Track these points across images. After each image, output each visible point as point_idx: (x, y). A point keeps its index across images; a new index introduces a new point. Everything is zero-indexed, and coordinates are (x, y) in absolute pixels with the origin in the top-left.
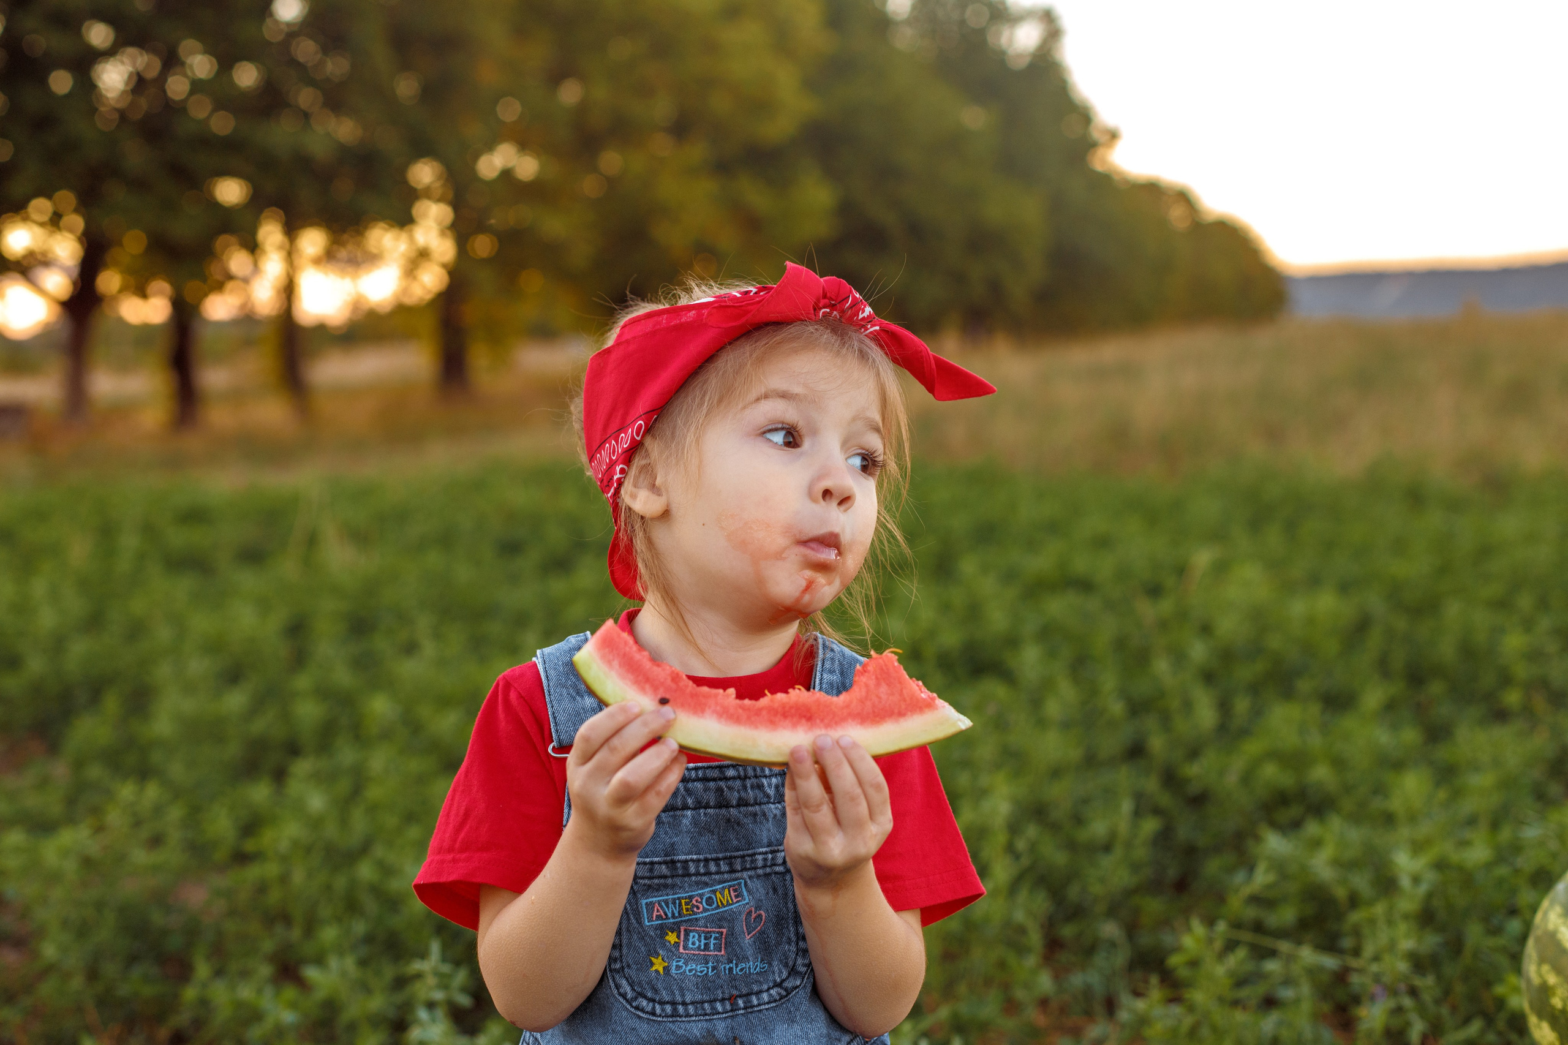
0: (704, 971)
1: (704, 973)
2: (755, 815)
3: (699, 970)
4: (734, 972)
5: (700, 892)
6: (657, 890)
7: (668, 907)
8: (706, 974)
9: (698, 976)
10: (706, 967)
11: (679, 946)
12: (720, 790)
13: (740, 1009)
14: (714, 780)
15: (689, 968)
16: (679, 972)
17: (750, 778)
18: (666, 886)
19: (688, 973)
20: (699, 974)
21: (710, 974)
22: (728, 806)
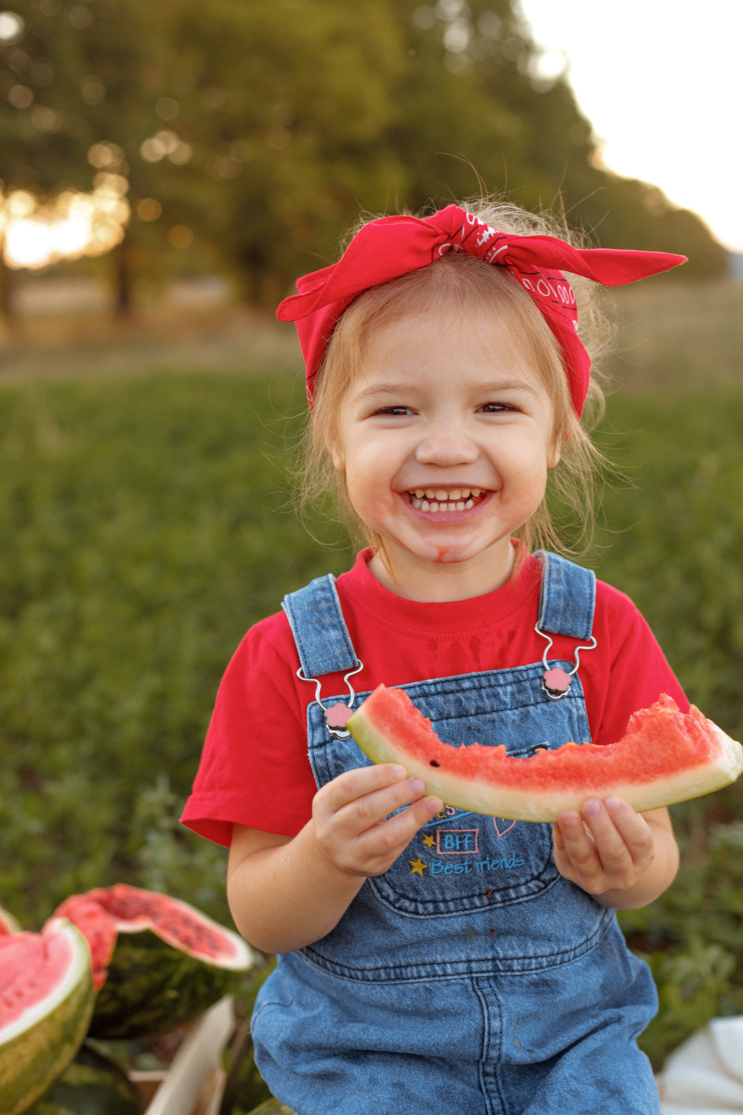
0: (461, 869)
1: (461, 871)
2: (493, 721)
3: (456, 869)
4: (489, 869)
8: (463, 872)
9: (456, 875)
10: (463, 866)
11: (436, 849)
12: (459, 701)
13: (498, 902)
14: (452, 692)
15: (447, 868)
16: (437, 872)
17: (484, 688)
19: (447, 873)
20: (457, 873)
21: (467, 872)
22: (467, 715)
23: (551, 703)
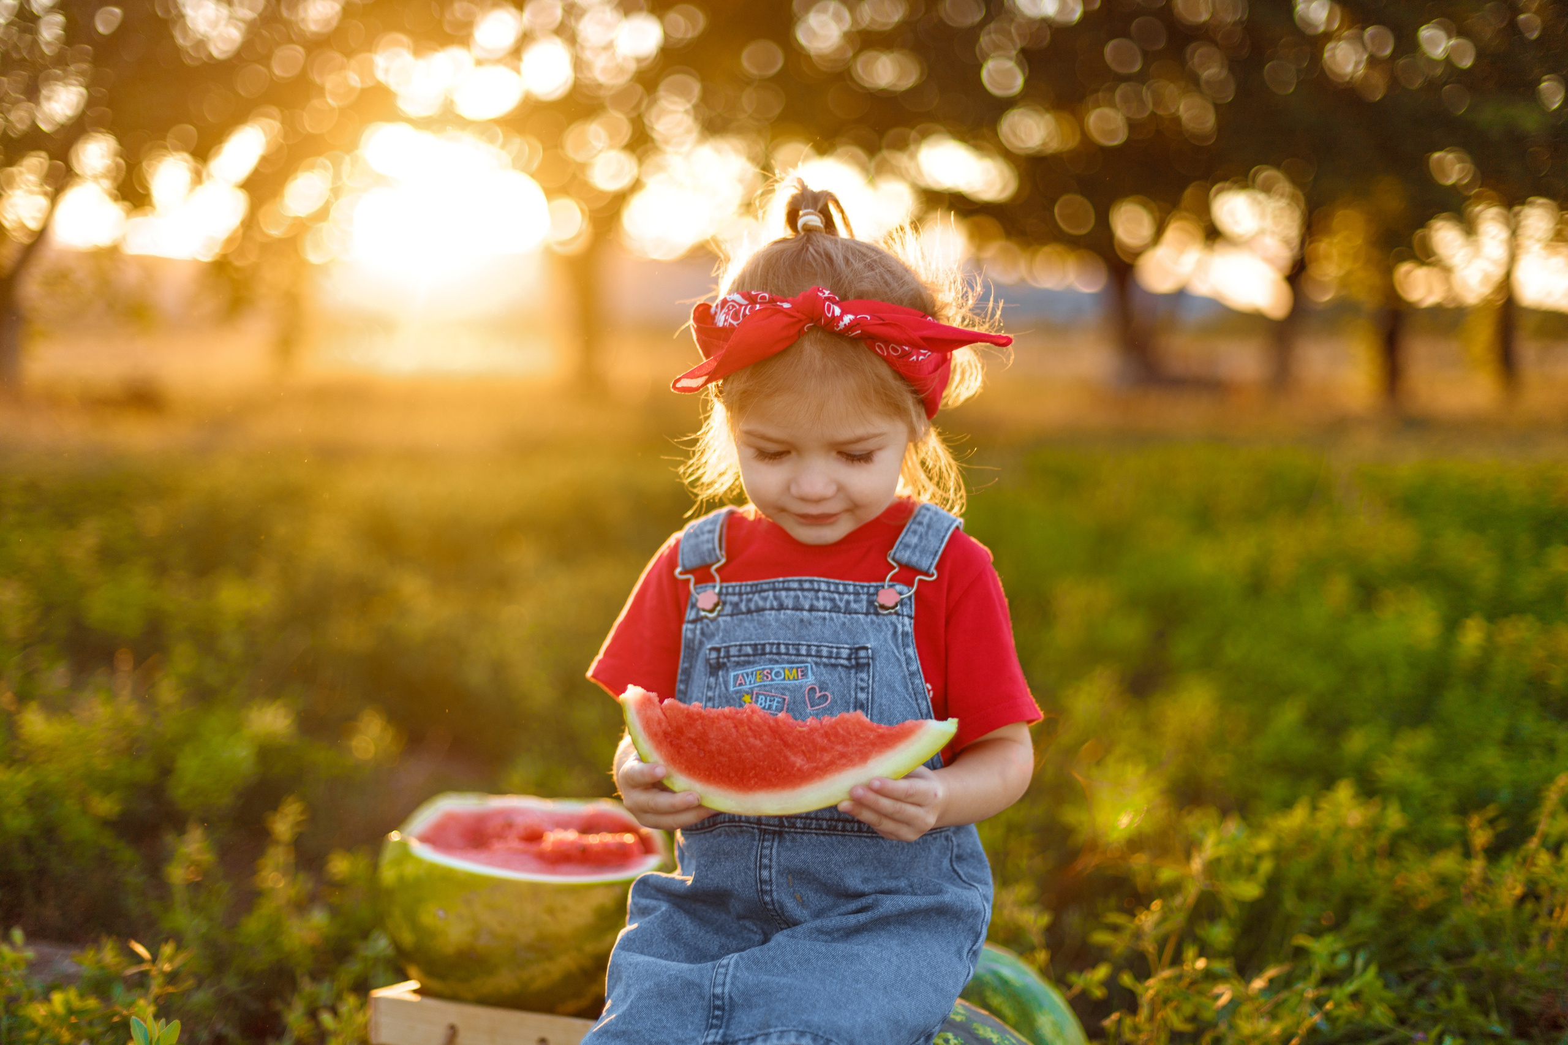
2: (824, 619)
5: (771, 666)
6: (743, 666)
7: (748, 676)
12: (797, 597)
14: (795, 590)
17: (823, 591)
18: (749, 663)
22: (802, 609)
23: (880, 617)
